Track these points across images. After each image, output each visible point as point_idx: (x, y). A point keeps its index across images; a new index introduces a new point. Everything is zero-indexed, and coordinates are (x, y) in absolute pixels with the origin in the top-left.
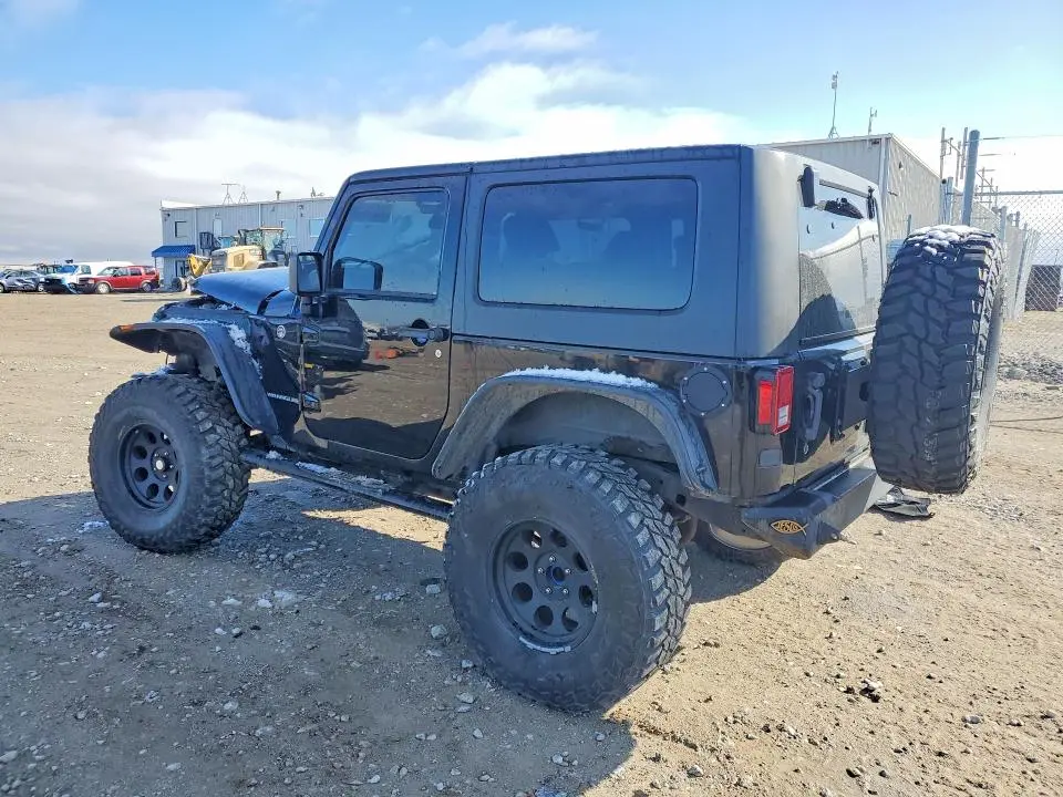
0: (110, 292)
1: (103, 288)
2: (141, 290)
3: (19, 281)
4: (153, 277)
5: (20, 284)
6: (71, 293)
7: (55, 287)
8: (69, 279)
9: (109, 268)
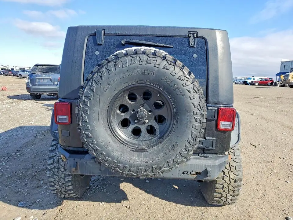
0: (259, 85)
1: (257, 84)
2: (268, 85)
3: (239, 81)
4: (271, 81)
5: (239, 82)
6: (249, 85)
7: (246, 83)
8: (249, 81)
9: (259, 79)
